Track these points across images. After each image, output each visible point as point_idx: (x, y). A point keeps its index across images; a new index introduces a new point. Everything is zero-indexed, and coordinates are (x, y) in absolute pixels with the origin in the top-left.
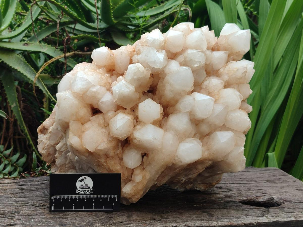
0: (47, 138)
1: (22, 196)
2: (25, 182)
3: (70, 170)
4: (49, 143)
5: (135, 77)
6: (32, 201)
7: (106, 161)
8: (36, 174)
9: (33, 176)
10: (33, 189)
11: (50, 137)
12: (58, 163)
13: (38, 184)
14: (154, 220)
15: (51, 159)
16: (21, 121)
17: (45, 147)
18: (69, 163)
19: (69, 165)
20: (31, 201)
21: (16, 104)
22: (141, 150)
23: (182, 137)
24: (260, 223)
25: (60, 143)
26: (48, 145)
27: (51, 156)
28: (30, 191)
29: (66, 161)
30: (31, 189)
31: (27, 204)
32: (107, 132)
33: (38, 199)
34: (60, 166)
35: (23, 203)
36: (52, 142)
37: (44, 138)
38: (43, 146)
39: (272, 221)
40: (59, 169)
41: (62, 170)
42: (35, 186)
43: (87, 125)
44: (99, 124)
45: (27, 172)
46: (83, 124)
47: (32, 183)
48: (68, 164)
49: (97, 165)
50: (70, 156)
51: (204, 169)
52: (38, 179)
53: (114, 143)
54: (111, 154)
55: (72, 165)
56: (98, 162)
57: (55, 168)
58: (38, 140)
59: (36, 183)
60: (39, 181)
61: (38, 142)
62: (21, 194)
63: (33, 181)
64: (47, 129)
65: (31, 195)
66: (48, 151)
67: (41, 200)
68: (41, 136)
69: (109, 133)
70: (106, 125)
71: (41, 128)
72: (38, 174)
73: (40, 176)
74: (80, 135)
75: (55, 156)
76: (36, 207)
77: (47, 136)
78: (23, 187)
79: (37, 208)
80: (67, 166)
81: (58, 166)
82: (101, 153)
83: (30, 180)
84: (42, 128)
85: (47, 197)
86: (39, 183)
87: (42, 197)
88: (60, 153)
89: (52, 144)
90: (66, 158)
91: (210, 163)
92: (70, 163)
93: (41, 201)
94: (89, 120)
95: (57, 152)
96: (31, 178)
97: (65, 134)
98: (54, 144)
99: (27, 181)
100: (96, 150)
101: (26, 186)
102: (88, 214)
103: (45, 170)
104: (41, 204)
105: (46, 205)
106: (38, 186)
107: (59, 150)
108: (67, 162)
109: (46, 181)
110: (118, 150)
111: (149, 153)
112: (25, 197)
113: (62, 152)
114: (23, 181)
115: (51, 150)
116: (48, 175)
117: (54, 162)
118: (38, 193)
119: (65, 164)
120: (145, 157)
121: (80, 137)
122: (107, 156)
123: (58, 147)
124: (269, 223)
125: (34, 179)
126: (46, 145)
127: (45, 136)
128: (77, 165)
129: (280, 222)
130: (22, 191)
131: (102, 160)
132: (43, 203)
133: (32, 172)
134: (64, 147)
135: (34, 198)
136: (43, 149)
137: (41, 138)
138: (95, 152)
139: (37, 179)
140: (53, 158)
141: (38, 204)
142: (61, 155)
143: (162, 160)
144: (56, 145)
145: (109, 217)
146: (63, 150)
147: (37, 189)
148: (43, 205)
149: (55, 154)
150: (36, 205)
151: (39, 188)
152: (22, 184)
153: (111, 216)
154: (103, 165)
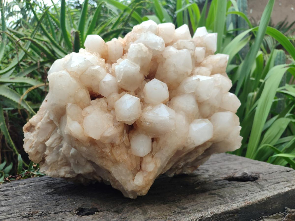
0: (34, 135)
1: (4, 205)
2: (9, 186)
3: (64, 167)
4: (37, 140)
5: (139, 56)
6: (18, 209)
7: (111, 152)
8: (22, 177)
9: (18, 179)
10: (19, 193)
11: (38, 133)
12: (49, 161)
13: (25, 187)
14: (173, 212)
15: (40, 157)
16: (8, 136)
17: (33, 145)
18: (62, 159)
19: (62, 162)
20: (16, 210)
21: (3, 123)
22: (150, 135)
23: (191, 118)
24: (269, 197)
25: (50, 138)
26: (36, 143)
27: (40, 155)
28: (15, 196)
29: (59, 157)
30: (16, 193)
31: (10, 216)
32: (112, 117)
33: (25, 206)
34: (51, 164)
35: (5, 214)
36: (41, 139)
37: (31, 136)
38: (30, 145)
39: (276, 194)
40: (50, 167)
41: (53, 169)
42: (21, 190)
43: (88, 109)
44: (102, 108)
45: (11, 176)
46: (83, 108)
47: (17, 187)
48: (60, 161)
49: (99, 157)
50: (64, 151)
51: (203, 151)
52: (25, 181)
53: (121, 129)
54: (118, 142)
55: (65, 162)
56: (102, 152)
57: (45, 167)
58: (24, 140)
59: (23, 186)
60: (25, 184)
61: (24, 142)
62: (3, 202)
63: (19, 184)
64: (34, 127)
65: (17, 202)
66: (36, 149)
67: (29, 206)
68: (27, 135)
69: (115, 118)
70: (110, 109)
71: (27, 126)
72: (24, 177)
73: (26, 178)
74: (80, 121)
75: (45, 153)
76: (24, 217)
77: (35, 133)
78: (6, 192)
79: (24, 219)
80: (59, 163)
81: (49, 164)
82: (107, 141)
83: (15, 184)
84: (29, 126)
85: (36, 202)
86: (26, 185)
87: (30, 202)
88: (51, 149)
89: (42, 141)
90: (58, 154)
91: (211, 144)
92: (64, 159)
93: (30, 209)
94: (89, 105)
95: (47, 149)
96: (16, 181)
97: (59, 123)
98: (43, 140)
99: (12, 185)
100: (101, 137)
101: (10, 191)
102: (94, 218)
103: (31, 172)
104: (29, 213)
105: (37, 213)
106: (25, 190)
107: (49, 147)
108: (59, 159)
109: (33, 182)
110: (124, 137)
111: (159, 137)
112: (7, 206)
113: (53, 148)
114: (7, 185)
115: (40, 148)
116: (35, 176)
117: (43, 161)
118: (24, 197)
119: (57, 161)
120: (155, 142)
121: (80, 122)
122: (112, 145)
123: (47, 143)
124: (274, 196)
125: (20, 182)
126: (34, 143)
127: (32, 134)
128: (72, 161)
129: (282, 194)
130: (5, 198)
131: (107, 150)
132: (33, 210)
133: (17, 175)
134: (55, 142)
135: (20, 205)
136: (31, 147)
137: (27, 136)
138: (100, 140)
139: (23, 182)
140: (43, 156)
141: (26, 214)
142: (52, 152)
143: (176, 144)
144: (46, 141)
145: (122, 217)
146: (55, 145)
147: (24, 193)
148: (32, 214)
149: (45, 151)
150: (23, 214)
151: (26, 191)
152: (5, 189)
153: (124, 216)
154: (108, 156)
